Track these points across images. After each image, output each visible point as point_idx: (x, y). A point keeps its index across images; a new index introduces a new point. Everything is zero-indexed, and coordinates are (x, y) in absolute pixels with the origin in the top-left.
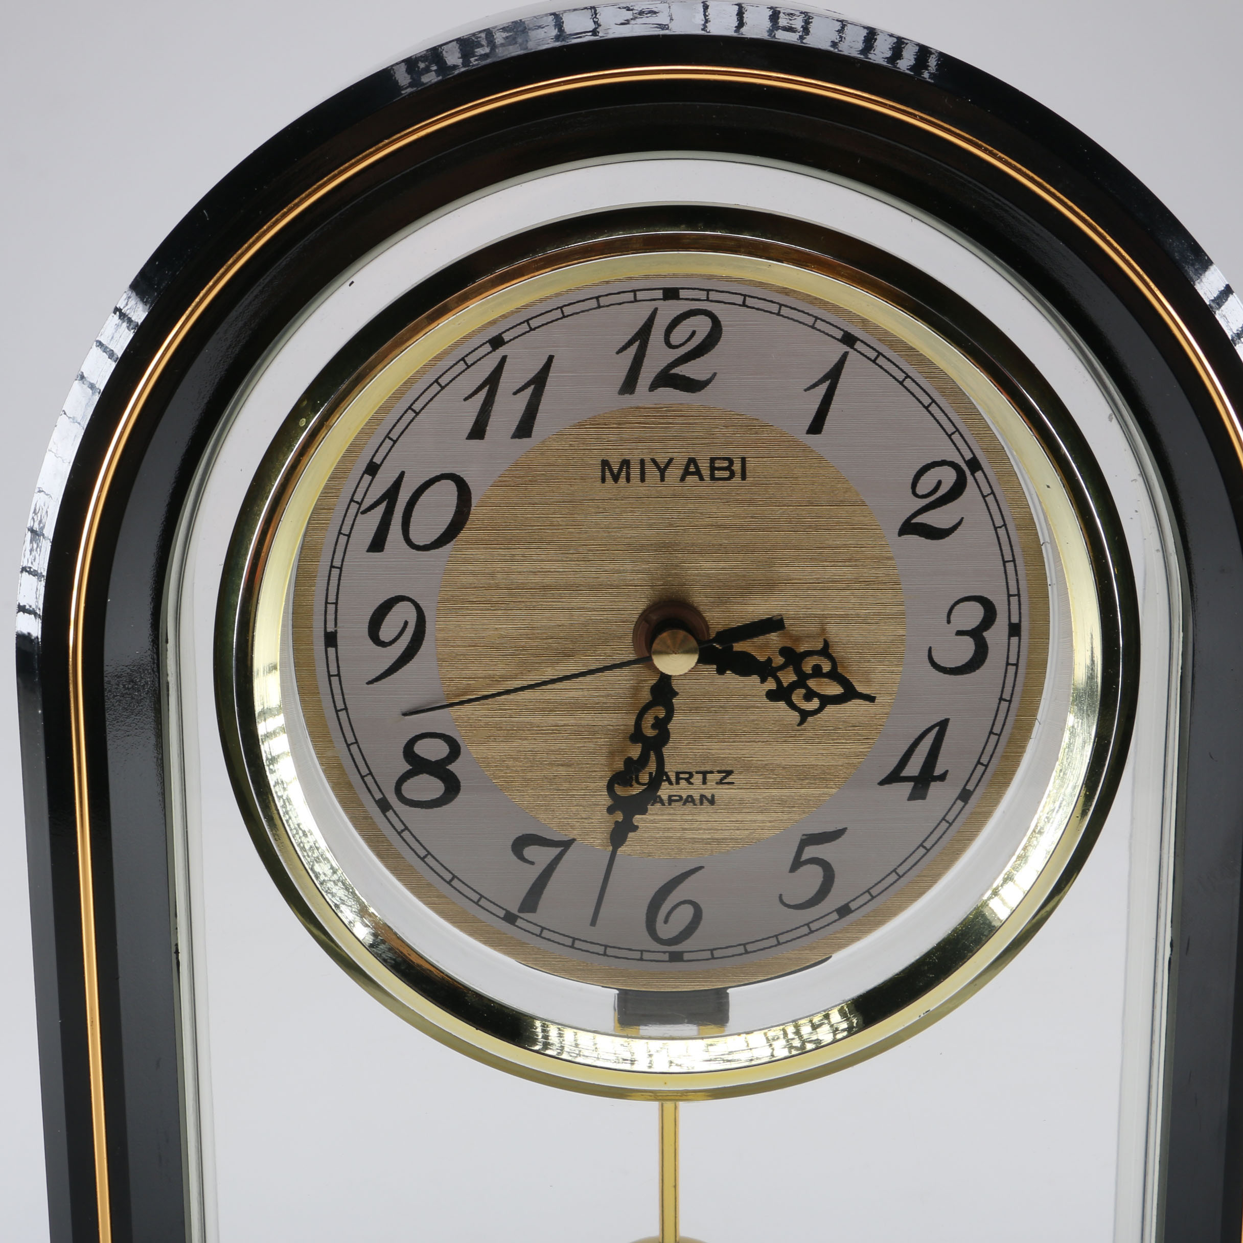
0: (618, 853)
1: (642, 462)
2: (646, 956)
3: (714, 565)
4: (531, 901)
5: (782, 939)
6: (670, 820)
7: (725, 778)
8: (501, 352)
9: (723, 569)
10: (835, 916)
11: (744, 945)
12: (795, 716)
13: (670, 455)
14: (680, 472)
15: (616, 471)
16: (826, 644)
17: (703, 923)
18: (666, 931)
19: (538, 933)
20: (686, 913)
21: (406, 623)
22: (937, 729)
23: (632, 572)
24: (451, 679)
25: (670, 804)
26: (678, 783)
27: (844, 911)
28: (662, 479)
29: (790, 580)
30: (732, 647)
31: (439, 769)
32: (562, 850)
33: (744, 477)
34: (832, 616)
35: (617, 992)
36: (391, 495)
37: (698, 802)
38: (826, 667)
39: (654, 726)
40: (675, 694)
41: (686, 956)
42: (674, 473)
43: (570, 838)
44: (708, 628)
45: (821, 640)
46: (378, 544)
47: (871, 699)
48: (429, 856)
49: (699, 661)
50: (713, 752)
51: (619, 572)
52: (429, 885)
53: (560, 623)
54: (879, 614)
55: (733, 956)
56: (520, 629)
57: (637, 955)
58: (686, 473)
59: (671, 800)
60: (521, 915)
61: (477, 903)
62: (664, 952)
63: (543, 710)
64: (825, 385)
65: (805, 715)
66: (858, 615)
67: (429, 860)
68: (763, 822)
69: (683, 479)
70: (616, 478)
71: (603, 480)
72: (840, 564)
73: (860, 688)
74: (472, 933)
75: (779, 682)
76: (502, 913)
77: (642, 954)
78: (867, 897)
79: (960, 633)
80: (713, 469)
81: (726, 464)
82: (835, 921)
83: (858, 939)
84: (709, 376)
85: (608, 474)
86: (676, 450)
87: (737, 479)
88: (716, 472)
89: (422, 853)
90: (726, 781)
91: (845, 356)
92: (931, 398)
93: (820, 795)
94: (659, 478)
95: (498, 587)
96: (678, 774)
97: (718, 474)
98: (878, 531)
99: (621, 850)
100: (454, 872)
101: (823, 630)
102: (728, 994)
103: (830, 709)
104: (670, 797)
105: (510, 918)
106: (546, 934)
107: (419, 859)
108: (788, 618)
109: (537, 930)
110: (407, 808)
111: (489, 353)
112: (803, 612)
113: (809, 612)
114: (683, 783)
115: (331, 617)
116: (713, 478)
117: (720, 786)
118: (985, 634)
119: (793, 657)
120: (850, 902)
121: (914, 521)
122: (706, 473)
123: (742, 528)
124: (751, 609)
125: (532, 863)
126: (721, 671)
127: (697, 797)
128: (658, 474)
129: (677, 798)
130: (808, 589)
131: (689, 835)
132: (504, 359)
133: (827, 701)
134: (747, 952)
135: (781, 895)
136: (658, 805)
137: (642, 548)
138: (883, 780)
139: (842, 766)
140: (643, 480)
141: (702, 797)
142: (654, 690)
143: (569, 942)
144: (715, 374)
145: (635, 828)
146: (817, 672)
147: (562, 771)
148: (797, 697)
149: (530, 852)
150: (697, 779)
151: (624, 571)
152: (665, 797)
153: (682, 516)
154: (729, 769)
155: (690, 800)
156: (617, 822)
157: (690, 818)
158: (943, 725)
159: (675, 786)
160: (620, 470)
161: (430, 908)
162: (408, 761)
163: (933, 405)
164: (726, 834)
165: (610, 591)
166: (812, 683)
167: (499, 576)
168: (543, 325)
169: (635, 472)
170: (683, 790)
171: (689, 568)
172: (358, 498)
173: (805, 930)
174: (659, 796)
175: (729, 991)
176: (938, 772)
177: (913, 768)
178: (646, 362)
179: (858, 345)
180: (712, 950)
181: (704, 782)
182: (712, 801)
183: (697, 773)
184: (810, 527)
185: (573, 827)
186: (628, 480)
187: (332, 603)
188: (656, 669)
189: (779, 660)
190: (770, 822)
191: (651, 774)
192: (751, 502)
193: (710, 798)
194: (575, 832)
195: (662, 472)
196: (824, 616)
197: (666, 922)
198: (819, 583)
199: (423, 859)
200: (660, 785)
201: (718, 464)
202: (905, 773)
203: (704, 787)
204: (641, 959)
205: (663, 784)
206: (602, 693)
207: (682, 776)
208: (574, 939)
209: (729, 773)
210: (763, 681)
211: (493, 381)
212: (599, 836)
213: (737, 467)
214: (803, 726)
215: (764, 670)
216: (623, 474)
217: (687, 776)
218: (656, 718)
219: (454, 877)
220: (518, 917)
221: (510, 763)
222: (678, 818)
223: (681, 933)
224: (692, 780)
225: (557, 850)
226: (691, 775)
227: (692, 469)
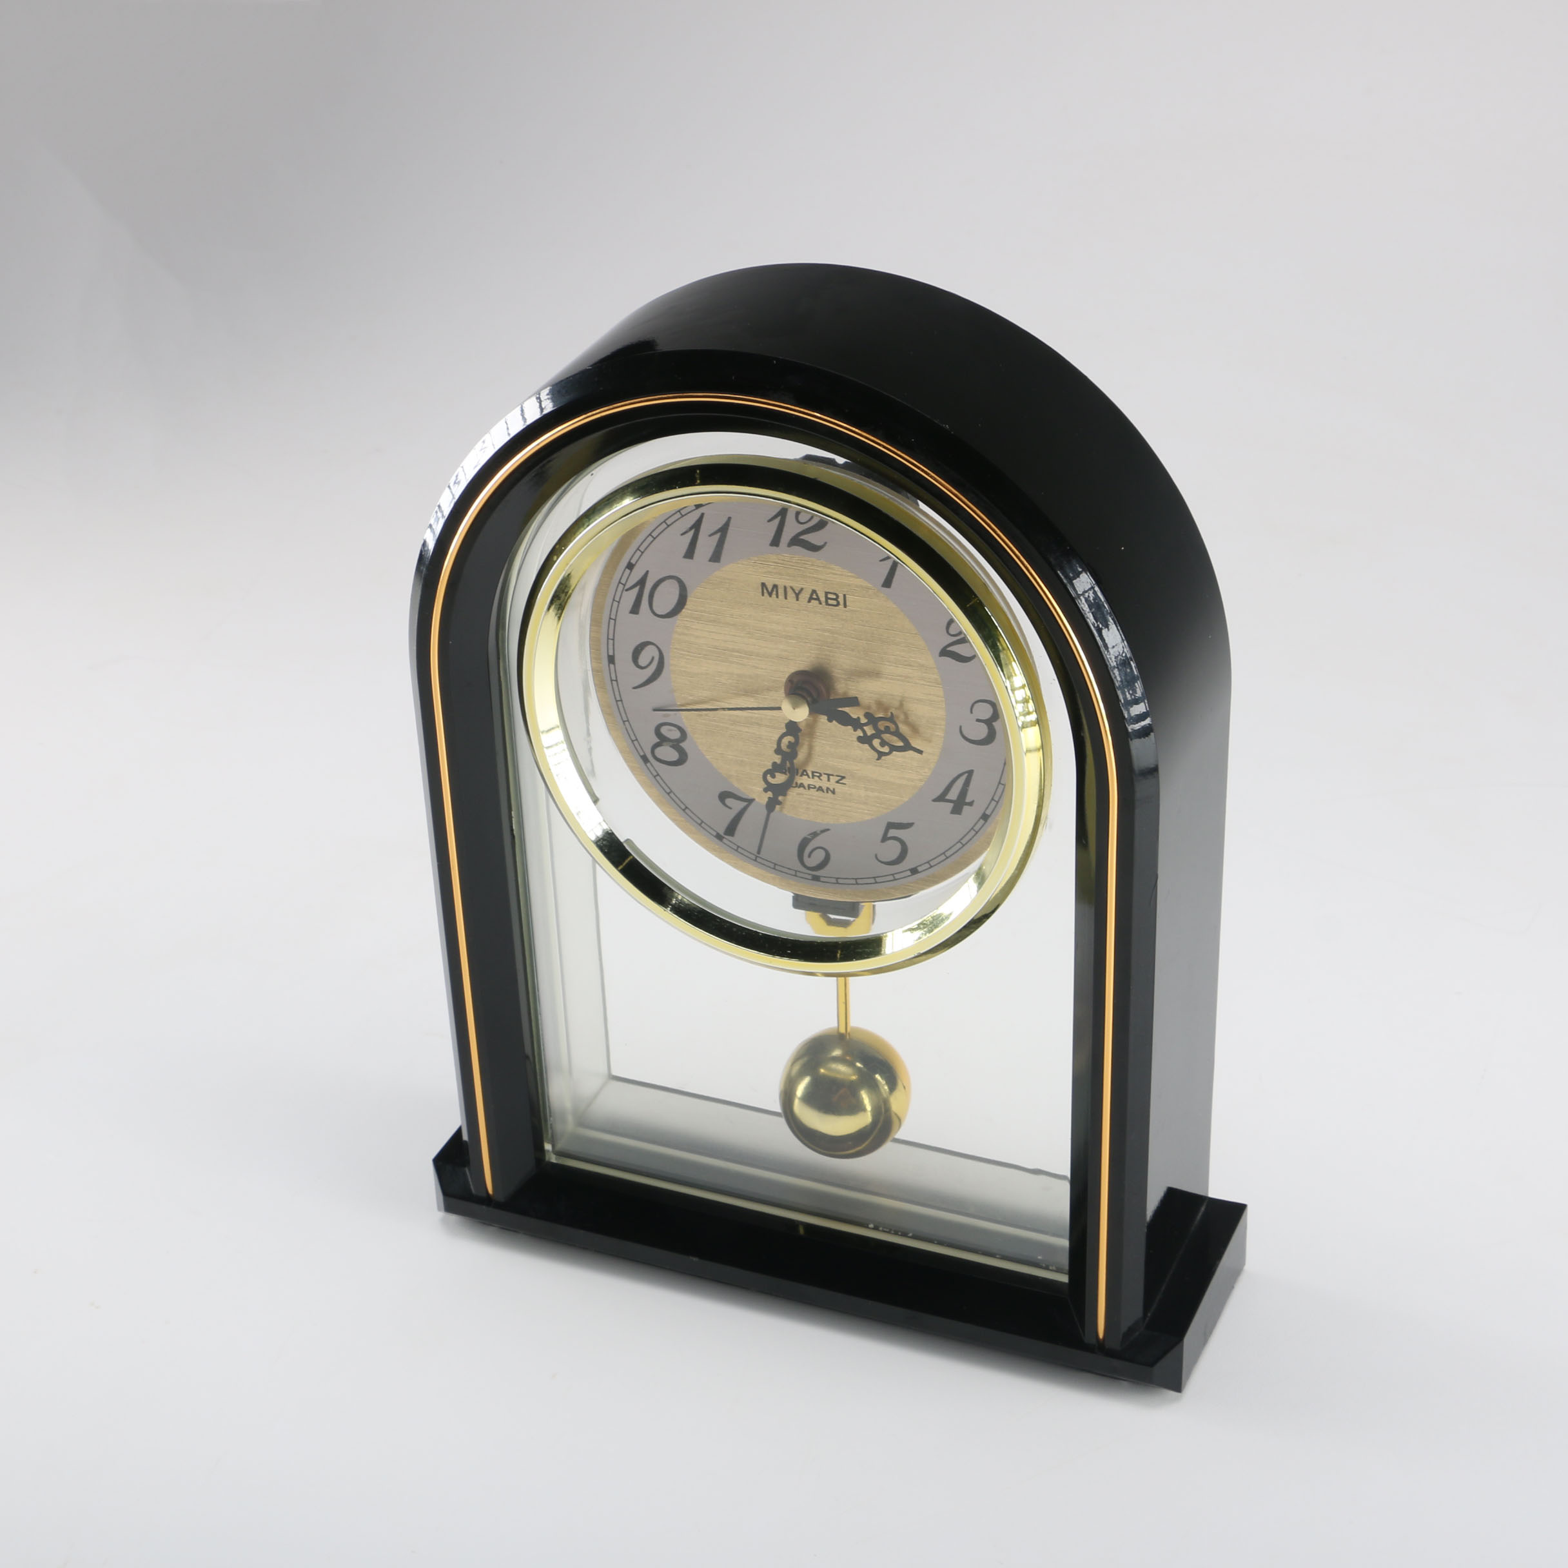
0: (770, 815)
1: (785, 588)
2: (798, 874)
4: (731, 829)
5: (878, 880)
6: (811, 797)
7: (841, 780)
8: (701, 510)
10: (909, 873)
11: (856, 879)
12: (876, 755)
13: (801, 587)
15: (770, 590)
16: (892, 715)
17: (831, 861)
18: (813, 861)
19: (735, 848)
20: (821, 854)
21: (653, 658)
22: (966, 775)
23: (782, 650)
25: (809, 789)
26: (813, 778)
27: (914, 871)
30: (840, 708)
31: (676, 745)
32: (747, 804)
33: (845, 606)
36: (642, 583)
37: (825, 791)
38: (892, 727)
39: (788, 747)
40: (802, 731)
41: (824, 879)
42: (805, 596)
43: (749, 799)
44: (831, 694)
46: (635, 610)
47: (920, 752)
48: (672, 793)
50: (833, 764)
54: (930, 700)
55: (850, 884)
58: (811, 599)
59: (809, 787)
60: (724, 836)
61: (700, 825)
62: (809, 874)
65: (881, 755)
67: (672, 795)
68: (865, 809)
70: (770, 594)
71: (763, 595)
73: (913, 744)
74: (698, 841)
75: (864, 732)
76: (715, 834)
78: (928, 865)
79: (978, 720)
80: (827, 598)
82: (909, 876)
84: (822, 544)
85: (765, 591)
86: (806, 584)
87: (841, 606)
88: (829, 601)
89: (668, 790)
90: (841, 782)
93: (898, 801)
96: (813, 772)
97: (830, 602)
99: (772, 815)
100: (686, 805)
103: (896, 753)
105: (719, 837)
106: (740, 850)
107: (666, 794)
110: (658, 763)
111: (694, 510)
114: (816, 778)
115: (611, 647)
117: (838, 785)
118: (994, 723)
119: (872, 719)
120: (917, 866)
121: (948, 649)
122: (823, 599)
123: (844, 635)
125: (730, 808)
126: (830, 720)
127: (824, 788)
128: (794, 595)
129: (813, 786)
131: (822, 808)
132: (702, 515)
133: (893, 748)
134: (858, 884)
135: (876, 855)
136: (802, 789)
137: (787, 637)
138: (935, 799)
139: (909, 786)
141: (828, 789)
142: (787, 727)
143: (749, 854)
144: (826, 543)
145: (780, 803)
146: (887, 730)
148: (876, 742)
149: (729, 801)
150: (824, 777)
152: (805, 784)
154: (843, 775)
155: (820, 789)
156: (769, 798)
157: (821, 799)
158: (970, 773)
159: (812, 780)
160: (772, 590)
162: (659, 738)
164: (843, 812)
165: (771, 659)
166: (886, 737)
169: (781, 591)
170: (815, 782)
172: (623, 581)
173: (891, 878)
174: (802, 783)
176: (968, 800)
177: (953, 795)
178: (786, 529)
180: (838, 879)
181: (829, 780)
182: (833, 792)
183: (825, 774)
184: (885, 642)
185: (750, 794)
187: (611, 639)
189: (864, 720)
190: (869, 810)
192: (851, 622)
193: (832, 789)
194: (752, 796)
195: (797, 596)
197: (809, 856)
199: (668, 794)
201: (830, 596)
202: (947, 797)
203: (828, 783)
204: (801, 878)
205: (796, 775)
207: (815, 774)
209: (843, 778)
210: (855, 730)
211: (697, 526)
212: (762, 801)
214: (880, 761)
215: (856, 724)
216: (774, 593)
217: (818, 775)
218: (790, 742)
219: (687, 807)
220: (724, 838)
221: (715, 749)
222: (815, 798)
223: (819, 865)
224: (821, 778)
225: (745, 804)
226: (821, 775)
227: (814, 596)
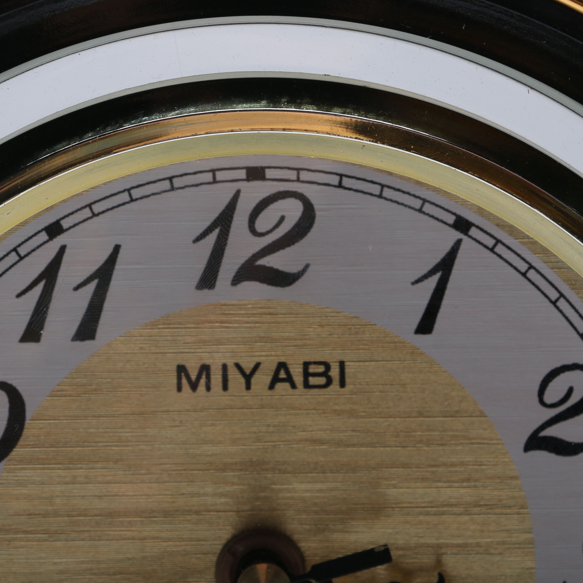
1: (225, 367)
3: (309, 486)
8: (59, 241)
9: (320, 491)
13: (257, 359)
14: (268, 379)
15: (193, 377)
16: (442, 579)
23: (215, 495)
28: (248, 387)
29: (398, 503)
33: (343, 384)
34: (447, 546)
42: (261, 380)
44: (303, 560)
45: (436, 574)
51: (198, 495)
53: (129, 556)
54: (503, 543)
56: (83, 562)
58: (275, 380)
64: (435, 279)
66: (478, 545)
69: (272, 387)
70: (194, 386)
71: (179, 388)
72: (456, 485)
80: (306, 374)
81: (321, 369)
84: (300, 268)
85: (184, 381)
86: (263, 353)
87: (335, 386)
88: (310, 379)
91: (459, 242)
92: (559, 292)
94: (244, 386)
95: (56, 514)
97: (313, 381)
98: (500, 447)
101: (439, 563)
108: (397, 549)
111: (45, 243)
112: (414, 541)
113: (422, 541)
116: (307, 385)
121: (543, 434)
122: (298, 379)
123: (340, 443)
124: (353, 537)
128: (242, 380)
130: (420, 514)
132: (63, 249)
137: (225, 467)
140: (225, 387)
144: (307, 266)
151: (206, 495)
153: (271, 429)
160: (199, 377)
163: (562, 300)
165: (189, 517)
167: (58, 501)
168: (108, 210)
169: (217, 379)
171: (280, 490)
178: (228, 252)
179: (473, 232)
184: (421, 442)
186: (208, 388)
192: (352, 414)
195: (248, 379)
196: (440, 546)
198: (432, 507)
201: (312, 369)
211: (50, 275)
213: (335, 373)
216: (203, 381)
227: (283, 375)
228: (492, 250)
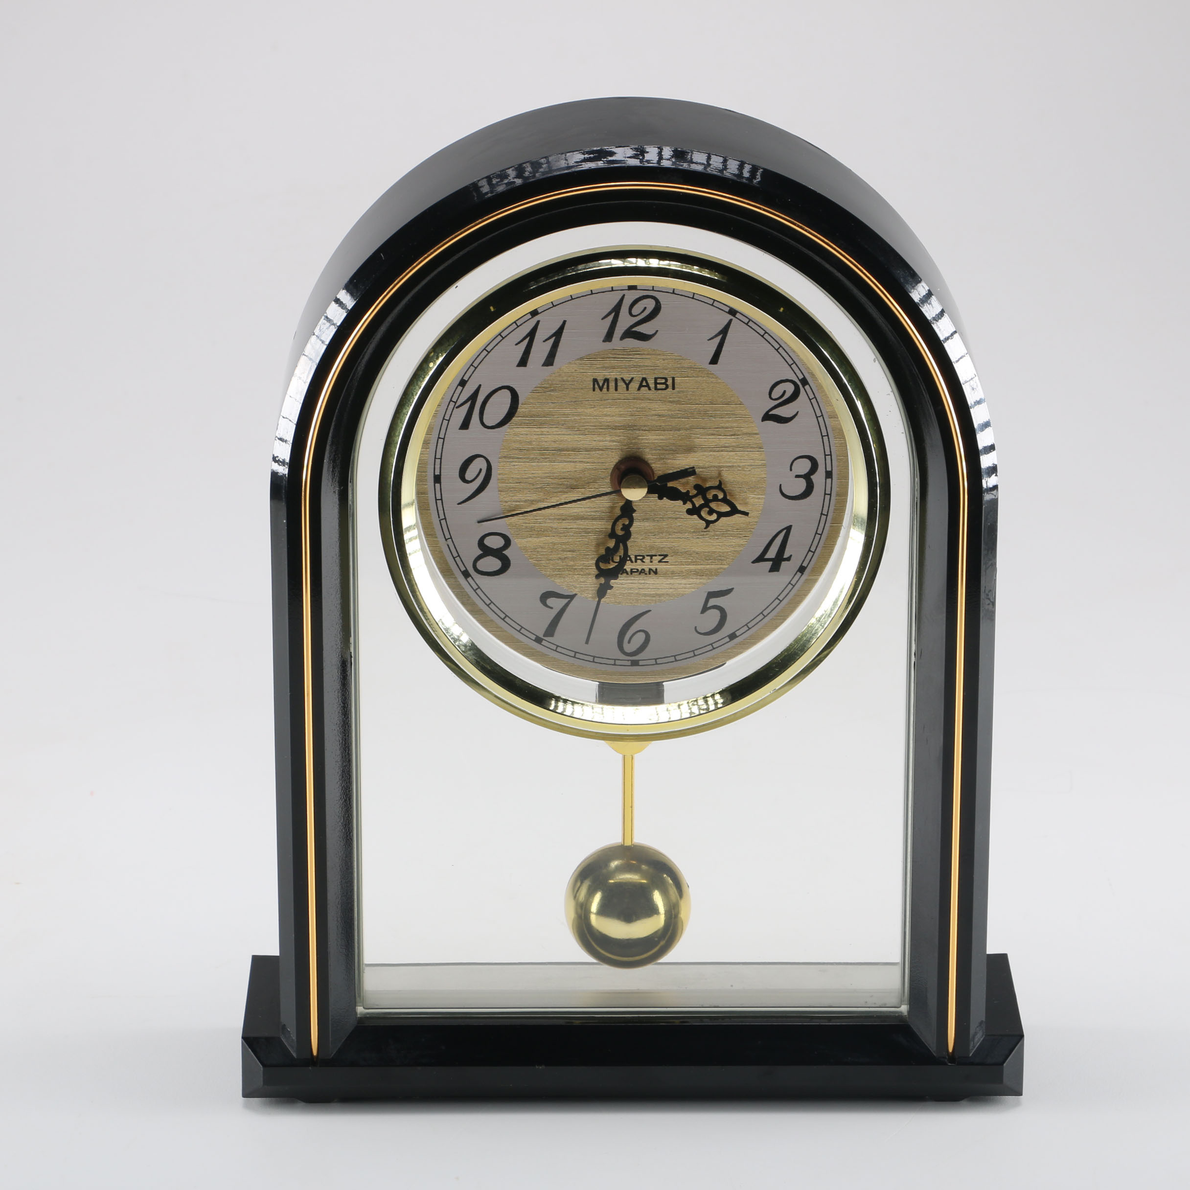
0: (601, 602)
1: (616, 380)
2: (618, 662)
3: (657, 437)
4: (551, 630)
5: (696, 653)
6: (632, 583)
7: (663, 559)
8: (537, 318)
9: (662, 440)
10: (727, 639)
11: (675, 656)
12: (703, 523)
13: (632, 376)
14: (637, 386)
15: (601, 384)
16: (720, 483)
17: (651, 643)
18: (628, 648)
19: (555, 649)
20: (641, 637)
21: (481, 470)
22: (785, 531)
23: (610, 441)
24: (506, 502)
25: (631, 574)
26: (636, 562)
27: (733, 636)
28: (627, 389)
29: (700, 446)
30: (667, 484)
31: (498, 553)
32: (569, 601)
33: (674, 388)
34: (724, 467)
35: (598, 683)
36: (474, 397)
37: (648, 573)
38: (721, 496)
39: (622, 529)
40: (635, 511)
41: (641, 663)
42: (634, 385)
43: (574, 594)
44: (653, 473)
45: (718, 480)
46: (465, 425)
47: (746, 514)
48: (492, 604)
49: (648, 492)
50: (656, 544)
51: (602, 441)
52: (492, 621)
53: (569, 470)
54: (751, 465)
55: (668, 663)
56: (546, 473)
57: (612, 662)
58: (641, 386)
59: (632, 572)
60: (544, 638)
61: (519, 631)
62: (628, 660)
63: (558, 519)
64: (719, 338)
65: (708, 523)
66: (739, 466)
67: (492, 606)
68: (685, 584)
69: (639, 389)
70: (601, 389)
71: (594, 390)
72: (728, 437)
73: (740, 508)
74: (516, 649)
75: (693, 504)
76: (534, 637)
77: (615, 661)
78: (746, 628)
79: (797, 476)
80: (656, 383)
81: (663, 381)
82: (728, 642)
83: (741, 653)
84: (653, 332)
85: (596, 386)
86: (635, 373)
87: (670, 389)
88: (658, 385)
89: (488, 602)
90: (664, 561)
91: (731, 321)
92: (779, 344)
93: (718, 569)
94: (625, 389)
95: (533, 449)
96: (636, 556)
97: (659, 386)
98: (750, 419)
99: (603, 600)
100: (506, 613)
101: (720, 474)
102: (663, 685)
103: (723, 520)
104: (632, 569)
105: (538, 640)
106: (559, 649)
107: (486, 606)
108: (699, 468)
109: (554, 647)
110: (480, 576)
111: (530, 319)
112: (707, 465)
113: (712, 464)
114: (639, 561)
115: (437, 466)
116: (656, 389)
117: (661, 564)
118: (812, 477)
119: (701, 490)
120: (736, 631)
121: (771, 413)
122: (652, 386)
123: (672, 416)
124: (677, 462)
125: (552, 608)
126: (660, 498)
127: (647, 570)
128: (625, 386)
129: (636, 570)
130: (711, 451)
131: (643, 592)
132: (538, 322)
133: (721, 515)
134: (676, 660)
135: (696, 627)
136: (625, 575)
137: (616, 428)
138: (754, 560)
139: (730, 552)
140: (616, 389)
141: (650, 569)
142: (623, 508)
143: (572, 654)
144: (657, 331)
145: (611, 588)
146: (715, 498)
147: (569, 554)
148: (704, 513)
149: (550, 601)
150: (647, 559)
151: (606, 441)
152: (628, 570)
153: (639, 410)
154: (665, 553)
155: (642, 571)
156: (601, 584)
157: (643, 582)
158: (789, 529)
159: (634, 564)
160: (603, 385)
161: (492, 634)
162: (481, 549)
163: (781, 348)
164: (664, 591)
165: (598, 452)
166: (713, 505)
167: (534, 443)
168: (560, 304)
169: (612, 385)
170: (639, 566)
171: (642, 439)
172: (454, 399)
173: (710, 647)
174: (625, 569)
175: (664, 683)
176: (785, 556)
177: (772, 553)
178: (618, 324)
179: (738, 315)
180: (656, 659)
181: (651, 561)
182: (656, 572)
183: (647, 556)
184: (711, 416)
185: (575, 587)
186: (608, 389)
187: (438, 458)
188: (623, 497)
189: (694, 492)
190: (689, 584)
191: (620, 556)
192: (678, 402)
193: (654, 570)
194: (577, 590)
195: (627, 385)
196: (720, 467)
197: (629, 642)
198: (717, 448)
199: (488, 605)
200: (626, 562)
201: (659, 381)
202: (767, 557)
203: (651, 564)
204: (615, 664)
205: (627, 562)
206: (593, 510)
208: (576, 653)
209: (666, 556)
210: (684, 504)
211: (532, 334)
212: (590, 592)
213: (670, 382)
214: (709, 529)
215: (685, 497)
216: (605, 386)
217: (641, 558)
218: (624, 525)
219: (506, 616)
220: (543, 639)
221: (540, 550)
222: (636, 582)
223: (638, 649)
224: (644, 560)
225: (566, 601)
226: (644, 557)
227: (644, 384)
228: (747, 324)
